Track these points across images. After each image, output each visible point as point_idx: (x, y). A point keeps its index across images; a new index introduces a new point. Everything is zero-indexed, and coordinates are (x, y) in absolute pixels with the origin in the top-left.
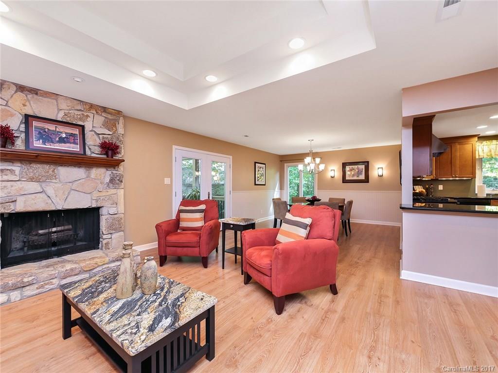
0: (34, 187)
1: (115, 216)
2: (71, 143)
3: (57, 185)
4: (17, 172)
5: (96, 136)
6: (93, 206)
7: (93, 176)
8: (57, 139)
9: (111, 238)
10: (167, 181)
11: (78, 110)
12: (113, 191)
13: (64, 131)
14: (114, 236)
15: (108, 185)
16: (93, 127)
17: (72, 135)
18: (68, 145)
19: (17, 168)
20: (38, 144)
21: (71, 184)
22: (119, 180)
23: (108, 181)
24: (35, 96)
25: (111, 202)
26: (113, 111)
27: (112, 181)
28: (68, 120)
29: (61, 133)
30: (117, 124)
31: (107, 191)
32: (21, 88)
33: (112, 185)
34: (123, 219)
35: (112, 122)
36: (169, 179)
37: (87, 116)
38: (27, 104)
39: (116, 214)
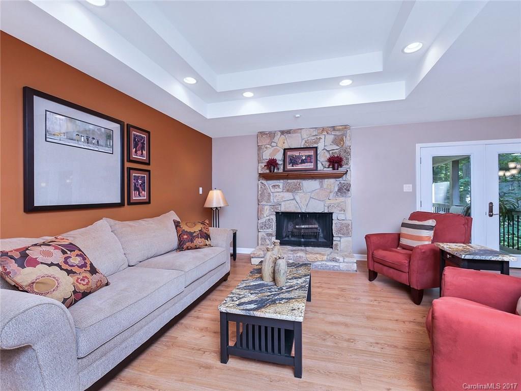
0: (289, 195)
1: (343, 222)
2: (308, 163)
3: (301, 194)
4: (281, 187)
5: (326, 153)
6: (325, 212)
7: (325, 186)
8: (300, 161)
9: (340, 241)
10: (407, 188)
11: (314, 136)
12: (341, 199)
13: (304, 154)
14: (342, 240)
15: (337, 193)
16: (325, 146)
17: (309, 156)
18: (306, 164)
19: (281, 183)
20: (289, 167)
21: (310, 194)
22: (346, 189)
23: (337, 190)
24: (289, 135)
25: (339, 209)
26: (341, 127)
27: (340, 190)
28: (307, 145)
29: (302, 156)
30: (344, 138)
31: (336, 199)
32: (283, 133)
33: (340, 194)
34: (351, 225)
35: (340, 137)
36: (411, 185)
37: (320, 138)
38: (286, 141)
39: (344, 220)
